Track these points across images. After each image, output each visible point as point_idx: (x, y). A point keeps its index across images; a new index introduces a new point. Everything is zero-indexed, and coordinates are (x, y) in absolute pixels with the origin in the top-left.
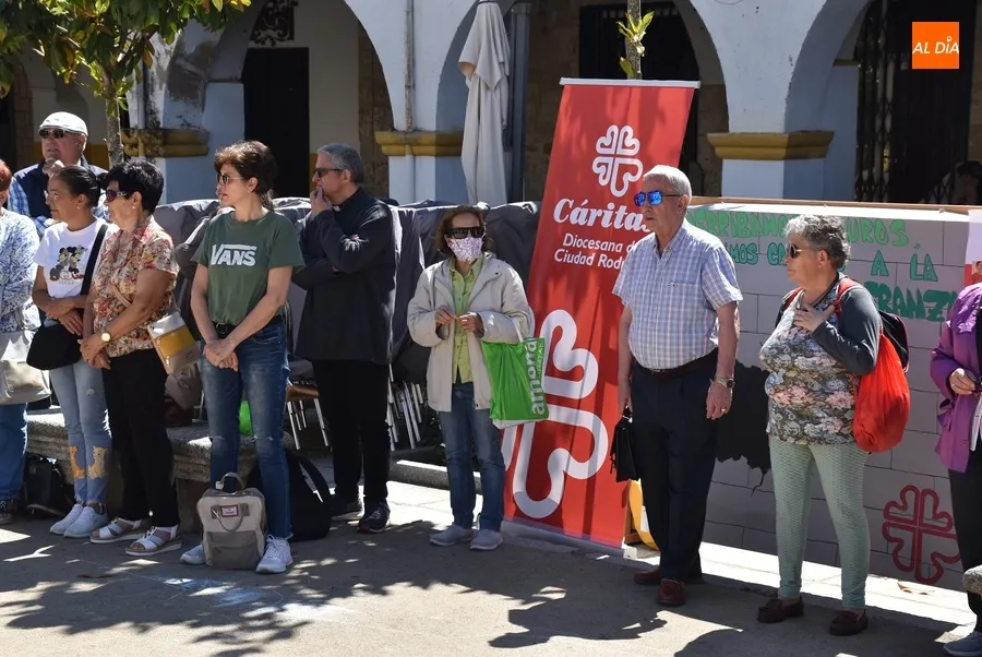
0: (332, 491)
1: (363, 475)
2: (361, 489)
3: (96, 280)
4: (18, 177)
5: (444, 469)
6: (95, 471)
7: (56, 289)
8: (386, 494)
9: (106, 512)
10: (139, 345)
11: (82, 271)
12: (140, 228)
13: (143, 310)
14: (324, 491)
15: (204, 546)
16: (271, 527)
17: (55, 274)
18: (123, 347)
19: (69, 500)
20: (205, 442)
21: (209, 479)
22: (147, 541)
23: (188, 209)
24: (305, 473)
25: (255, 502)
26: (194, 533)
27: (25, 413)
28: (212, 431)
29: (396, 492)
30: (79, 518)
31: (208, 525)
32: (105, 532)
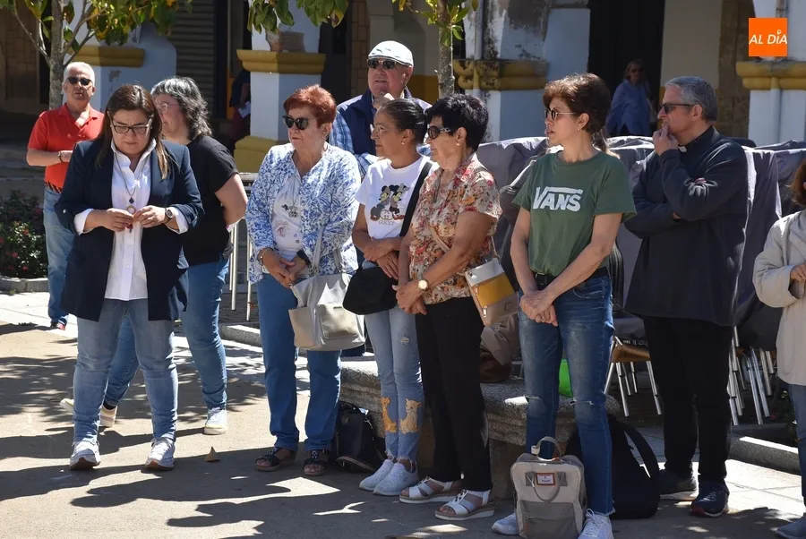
0: (662, 466)
1: (697, 450)
2: (695, 466)
3: (415, 222)
4: (341, 110)
5: (795, 450)
6: (407, 425)
7: (377, 229)
8: (724, 473)
9: (417, 470)
10: (456, 292)
11: (403, 212)
12: (462, 165)
13: (462, 255)
14: (652, 465)
15: (518, 515)
16: (591, 500)
17: (376, 213)
18: (439, 296)
19: (380, 456)
20: (520, 400)
21: (524, 442)
22: (458, 505)
23: (518, 147)
24: (631, 443)
25: (574, 472)
26: (506, 501)
27: (339, 359)
28: (529, 391)
29: (736, 471)
30: (389, 475)
31: (522, 492)
32: (414, 492)
